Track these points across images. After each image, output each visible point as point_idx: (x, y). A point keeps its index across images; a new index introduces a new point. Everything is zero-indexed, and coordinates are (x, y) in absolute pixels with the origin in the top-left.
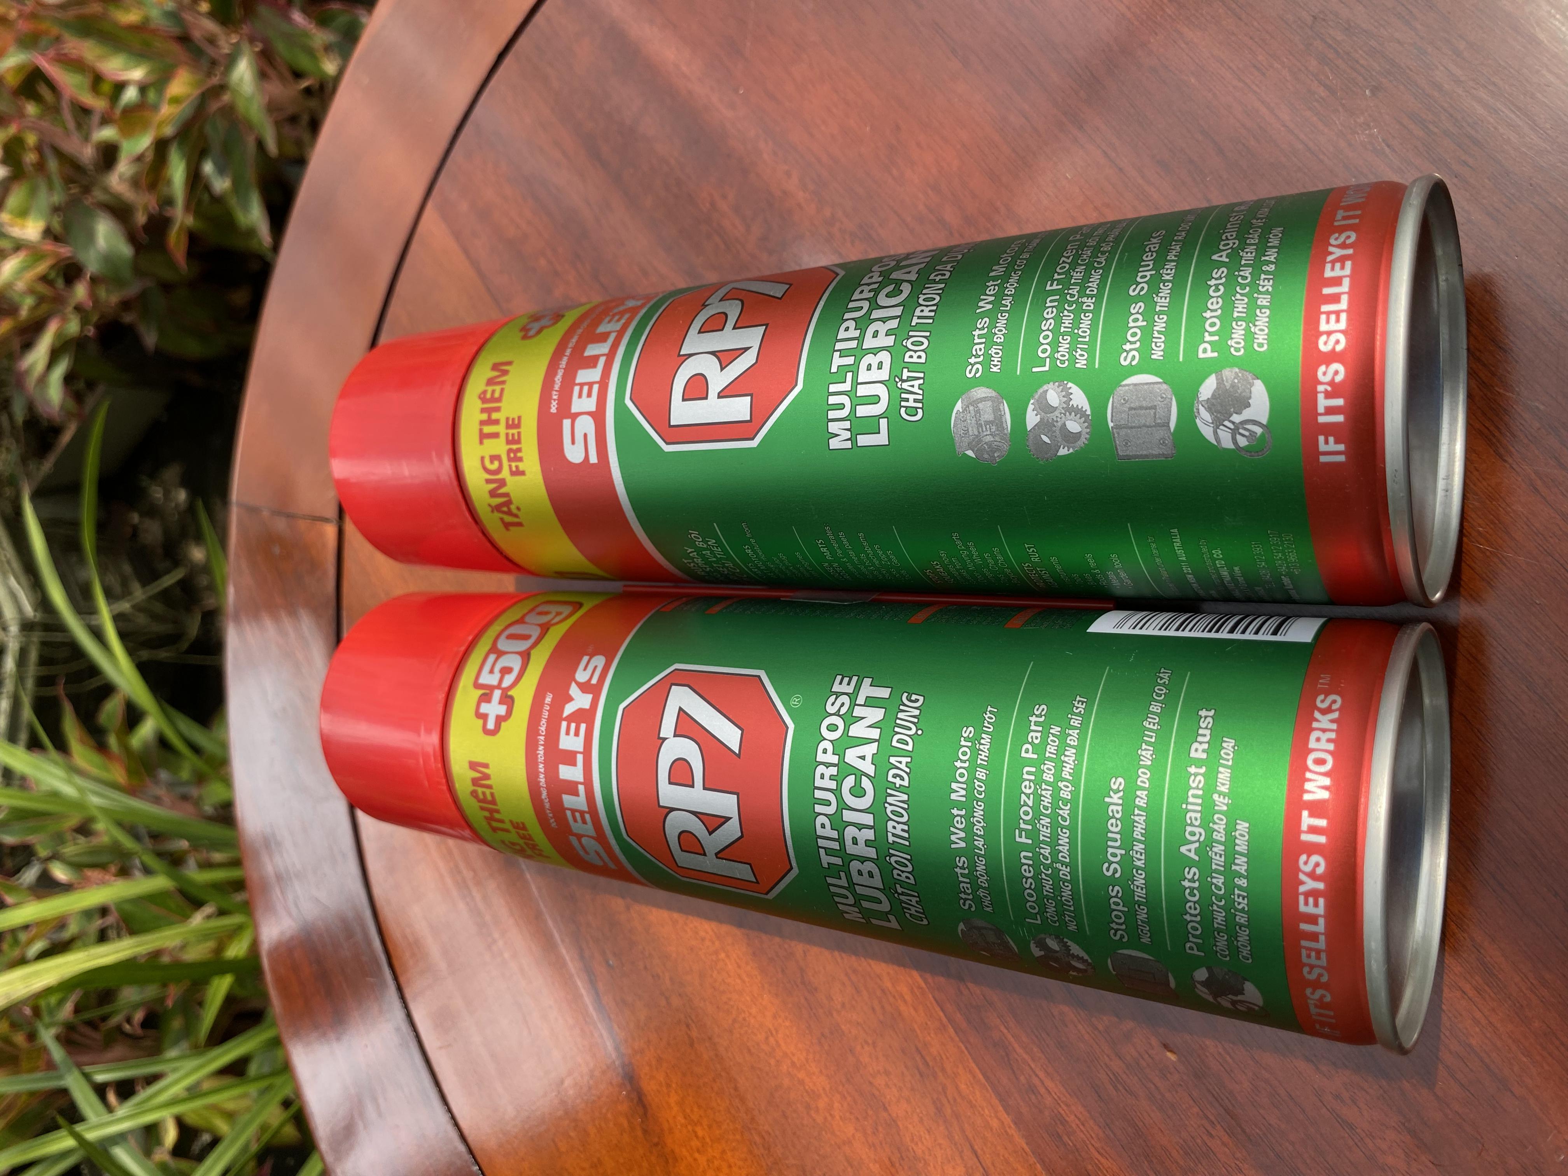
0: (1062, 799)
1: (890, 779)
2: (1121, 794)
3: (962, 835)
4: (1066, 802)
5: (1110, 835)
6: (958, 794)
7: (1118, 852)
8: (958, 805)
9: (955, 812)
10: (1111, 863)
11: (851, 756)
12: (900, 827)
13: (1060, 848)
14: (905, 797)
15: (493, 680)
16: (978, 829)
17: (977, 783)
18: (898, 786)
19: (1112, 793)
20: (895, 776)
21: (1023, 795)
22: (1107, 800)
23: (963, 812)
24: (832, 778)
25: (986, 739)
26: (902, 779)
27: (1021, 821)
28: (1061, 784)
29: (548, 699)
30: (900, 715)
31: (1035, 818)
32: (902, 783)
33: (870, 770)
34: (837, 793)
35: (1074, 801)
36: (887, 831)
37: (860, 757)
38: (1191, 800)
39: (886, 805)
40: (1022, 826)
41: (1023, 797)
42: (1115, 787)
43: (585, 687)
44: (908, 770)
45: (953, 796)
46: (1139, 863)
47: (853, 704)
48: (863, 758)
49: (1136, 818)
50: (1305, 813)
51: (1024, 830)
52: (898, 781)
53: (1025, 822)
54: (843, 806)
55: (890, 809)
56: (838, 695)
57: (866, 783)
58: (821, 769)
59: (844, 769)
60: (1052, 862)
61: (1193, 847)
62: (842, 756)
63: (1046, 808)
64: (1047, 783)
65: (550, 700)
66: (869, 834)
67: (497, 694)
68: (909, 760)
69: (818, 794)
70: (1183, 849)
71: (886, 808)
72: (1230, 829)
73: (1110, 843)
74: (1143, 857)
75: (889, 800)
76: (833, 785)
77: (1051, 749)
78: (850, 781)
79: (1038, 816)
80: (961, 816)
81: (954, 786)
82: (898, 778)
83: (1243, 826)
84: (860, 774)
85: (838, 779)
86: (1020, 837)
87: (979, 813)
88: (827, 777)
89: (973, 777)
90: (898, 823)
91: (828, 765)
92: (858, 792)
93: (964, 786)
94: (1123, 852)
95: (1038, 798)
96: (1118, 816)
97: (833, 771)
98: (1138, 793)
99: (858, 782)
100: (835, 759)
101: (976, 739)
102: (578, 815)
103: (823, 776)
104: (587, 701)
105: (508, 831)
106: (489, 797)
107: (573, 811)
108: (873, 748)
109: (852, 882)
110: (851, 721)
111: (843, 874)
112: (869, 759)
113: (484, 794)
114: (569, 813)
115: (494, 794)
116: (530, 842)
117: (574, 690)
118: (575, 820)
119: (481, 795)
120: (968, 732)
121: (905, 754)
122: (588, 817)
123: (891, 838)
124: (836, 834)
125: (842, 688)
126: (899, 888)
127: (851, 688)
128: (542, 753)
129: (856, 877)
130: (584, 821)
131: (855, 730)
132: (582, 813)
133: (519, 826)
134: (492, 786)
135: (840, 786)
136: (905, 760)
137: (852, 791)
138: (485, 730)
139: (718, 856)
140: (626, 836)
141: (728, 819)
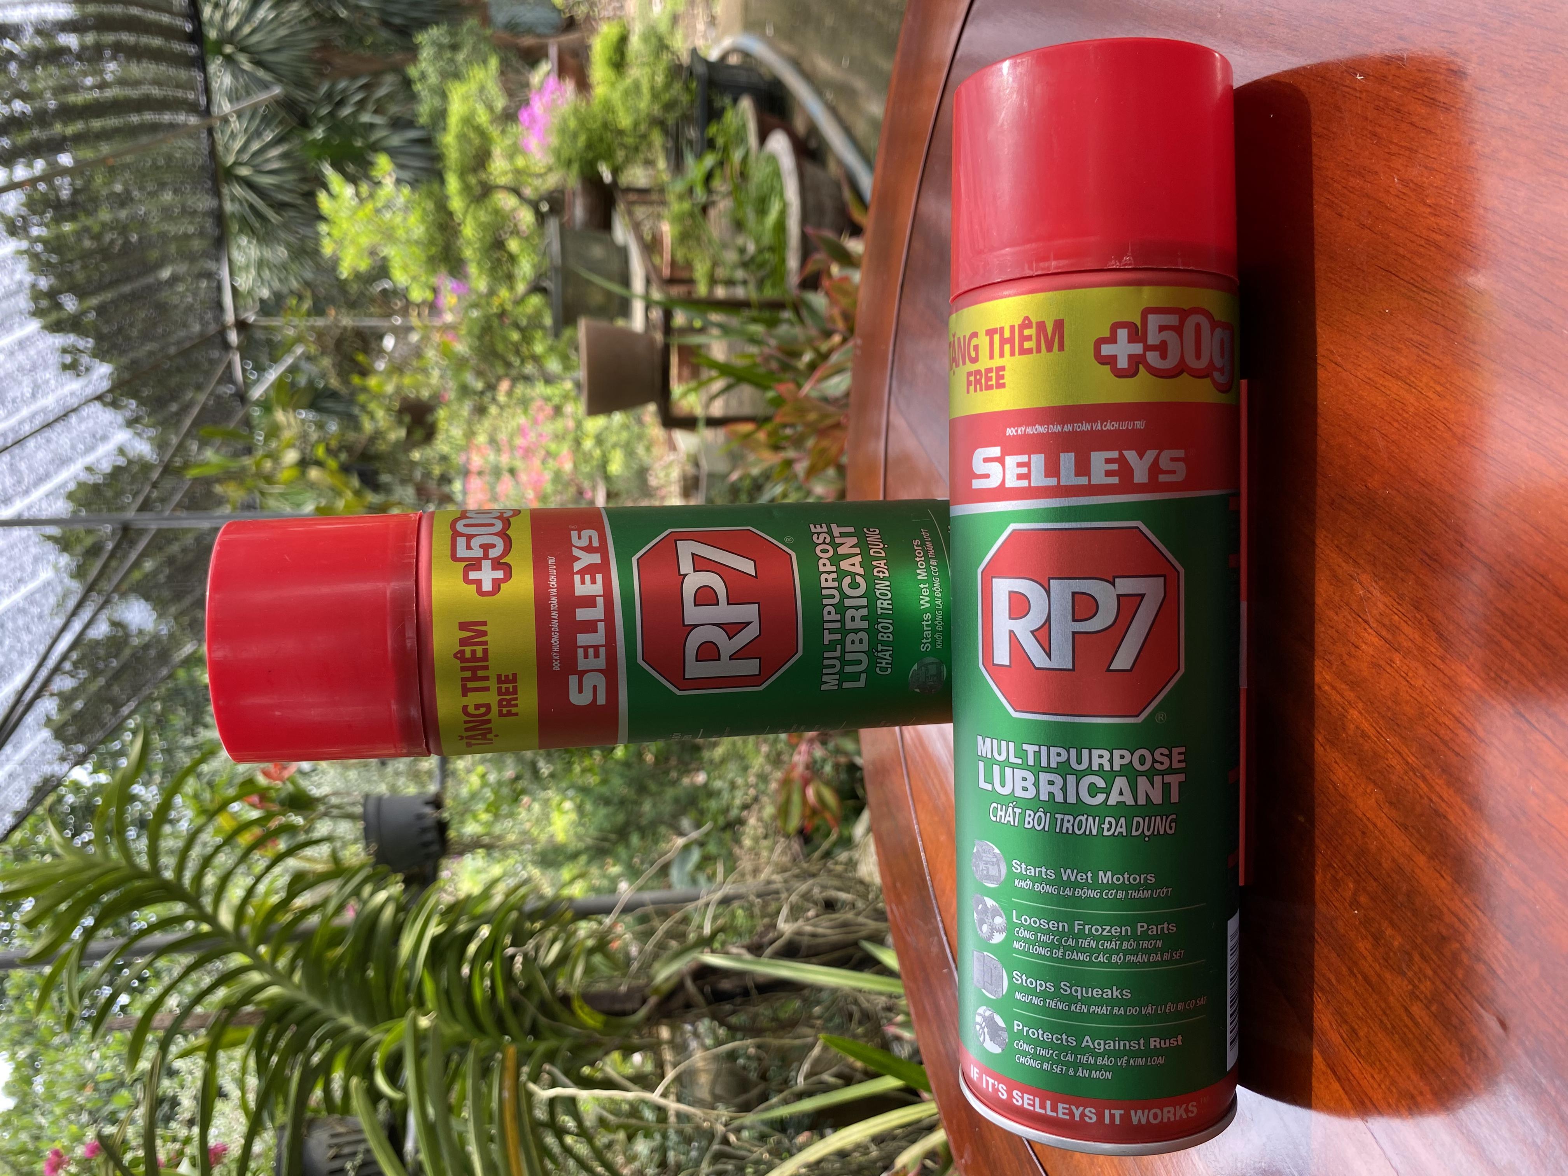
1: (876, 574)
3: (927, 599)
6: (922, 575)
8: (923, 582)
9: (922, 586)
11: (845, 565)
12: (886, 603)
14: (888, 584)
15: (477, 553)
16: (938, 594)
17: (932, 567)
18: (882, 577)
20: (878, 572)
23: (927, 586)
24: (834, 580)
25: (929, 544)
26: (884, 573)
30: (868, 539)
32: (884, 575)
33: (861, 571)
34: (839, 589)
36: (877, 607)
37: (851, 565)
39: (876, 590)
43: (589, 549)
44: (886, 567)
45: (919, 578)
47: (833, 537)
48: (853, 565)
52: (881, 575)
54: (844, 596)
55: (878, 592)
56: (819, 533)
57: (859, 579)
58: (824, 576)
59: (841, 574)
62: (838, 566)
66: (864, 612)
67: (486, 564)
68: (885, 561)
69: (824, 592)
71: (876, 592)
75: (877, 587)
76: (836, 584)
80: (926, 588)
81: (918, 572)
82: (881, 573)
84: (853, 575)
85: (839, 580)
87: (937, 585)
88: (830, 580)
89: (928, 565)
90: (885, 600)
91: (829, 573)
92: (854, 585)
93: (925, 571)
97: (834, 575)
99: (853, 579)
100: (834, 569)
101: (923, 546)
102: (591, 651)
103: (826, 580)
104: (596, 559)
105: (487, 689)
106: (479, 654)
107: (586, 648)
108: (859, 559)
109: (843, 652)
110: (835, 546)
111: (839, 647)
112: (857, 565)
113: (473, 652)
114: (580, 652)
115: (485, 651)
116: (508, 697)
117: (576, 552)
118: (586, 656)
119: (468, 655)
120: (917, 542)
121: (882, 559)
122: (602, 651)
123: (879, 611)
124: (838, 617)
125: (819, 529)
126: (880, 648)
127: (825, 529)
128: (555, 602)
129: (849, 647)
130: (597, 655)
131: (841, 551)
132: (596, 648)
133: (507, 680)
134: (486, 643)
135: (840, 585)
136: (882, 562)
137: (850, 586)
138: (480, 592)
139: (731, 658)
140: (640, 660)
141: (748, 623)
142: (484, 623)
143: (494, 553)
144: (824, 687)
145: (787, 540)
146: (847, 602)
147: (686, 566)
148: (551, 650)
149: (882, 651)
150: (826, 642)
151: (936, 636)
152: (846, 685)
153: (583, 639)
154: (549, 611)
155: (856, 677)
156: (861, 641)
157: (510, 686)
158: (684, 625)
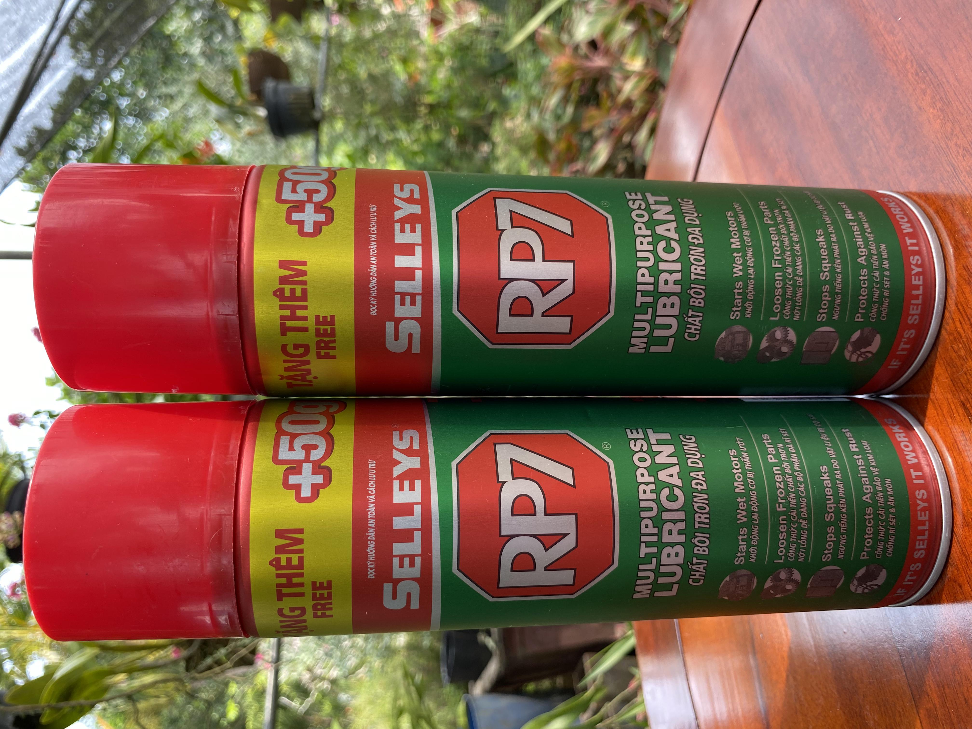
0: (799, 482)
1: (694, 486)
2: (828, 474)
3: (745, 513)
4: (801, 483)
5: (827, 497)
6: (740, 488)
7: (832, 506)
8: (741, 495)
9: (739, 500)
10: (829, 513)
11: (663, 475)
12: (703, 516)
13: (802, 510)
14: (706, 496)
15: (299, 454)
16: (755, 508)
17: (749, 480)
18: (700, 490)
19: (823, 475)
20: (697, 484)
21: (777, 483)
22: (822, 478)
23: (744, 499)
24: (652, 492)
25: (745, 455)
26: (702, 485)
27: (779, 498)
28: (796, 474)
29: (372, 464)
30: (685, 447)
31: (786, 495)
32: (702, 487)
33: (679, 483)
34: (657, 501)
35: (805, 482)
36: (695, 521)
37: (669, 476)
38: (861, 472)
39: (694, 503)
40: (780, 501)
41: (778, 484)
42: (823, 471)
43: (409, 452)
44: (704, 479)
45: (737, 490)
46: (843, 510)
47: (650, 445)
48: (671, 476)
49: (839, 485)
50: (912, 470)
51: (781, 503)
52: (699, 487)
53: (782, 498)
54: (662, 509)
55: (696, 505)
56: (636, 440)
57: (677, 491)
58: (642, 488)
59: (660, 485)
60: (798, 519)
61: (868, 496)
62: (656, 477)
63: (791, 488)
64: (788, 474)
65: (374, 465)
66: (682, 525)
67: (307, 468)
68: (703, 473)
69: (643, 504)
70: (864, 498)
71: (693, 505)
72: (883, 483)
73: (828, 502)
74: (845, 506)
75: (695, 500)
76: (654, 496)
77: (783, 456)
78: (666, 492)
79: (788, 493)
80: (743, 502)
81: (736, 484)
82: (699, 485)
83: (888, 481)
84: (672, 487)
85: (657, 492)
86: (779, 508)
87: (754, 498)
88: (648, 491)
89: (746, 478)
90: (702, 514)
91: (647, 484)
92: (672, 498)
93: (742, 483)
94: (835, 505)
95: (786, 483)
96: (829, 486)
97: (652, 487)
98: (836, 472)
99: (672, 492)
100: (652, 479)
101: (739, 455)
102: (406, 561)
103: (644, 492)
104: (415, 463)
105: (302, 595)
106: (295, 562)
107: (401, 558)
108: (676, 469)
109: (659, 565)
110: (654, 455)
111: (654, 560)
112: (676, 476)
113: (289, 560)
114: (396, 561)
115: (301, 559)
116: (323, 602)
117: (397, 455)
118: (401, 565)
119: (284, 562)
120: (733, 452)
121: (699, 470)
122: (418, 560)
123: (697, 525)
124: (655, 531)
125: (635, 435)
126: (695, 561)
127: (641, 435)
128: (373, 510)
129: (664, 560)
130: (412, 565)
131: (659, 459)
132: (412, 558)
133: (321, 586)
134: (301, 551)
135: (658, 496)
136: (700, 473)
137: (668, 498)
138: (299, 499)
139: (547, 569)
140: (455, 570)
141: (565, 535)
142: (301, 531)
143: (316, 455)
144: (636, 596)
145: (605, 446)
146: (666, 516)
147: (505, 473)
148: (366, 559)
149: (697, 564)
150: (642, 555)
151: (751, 550)
152: (657, 594)
153: (399, 548)
154: (367, 519)
155: (669, 587)
156: (677, 555)
157: (325, 592)
158: (501, 536)
